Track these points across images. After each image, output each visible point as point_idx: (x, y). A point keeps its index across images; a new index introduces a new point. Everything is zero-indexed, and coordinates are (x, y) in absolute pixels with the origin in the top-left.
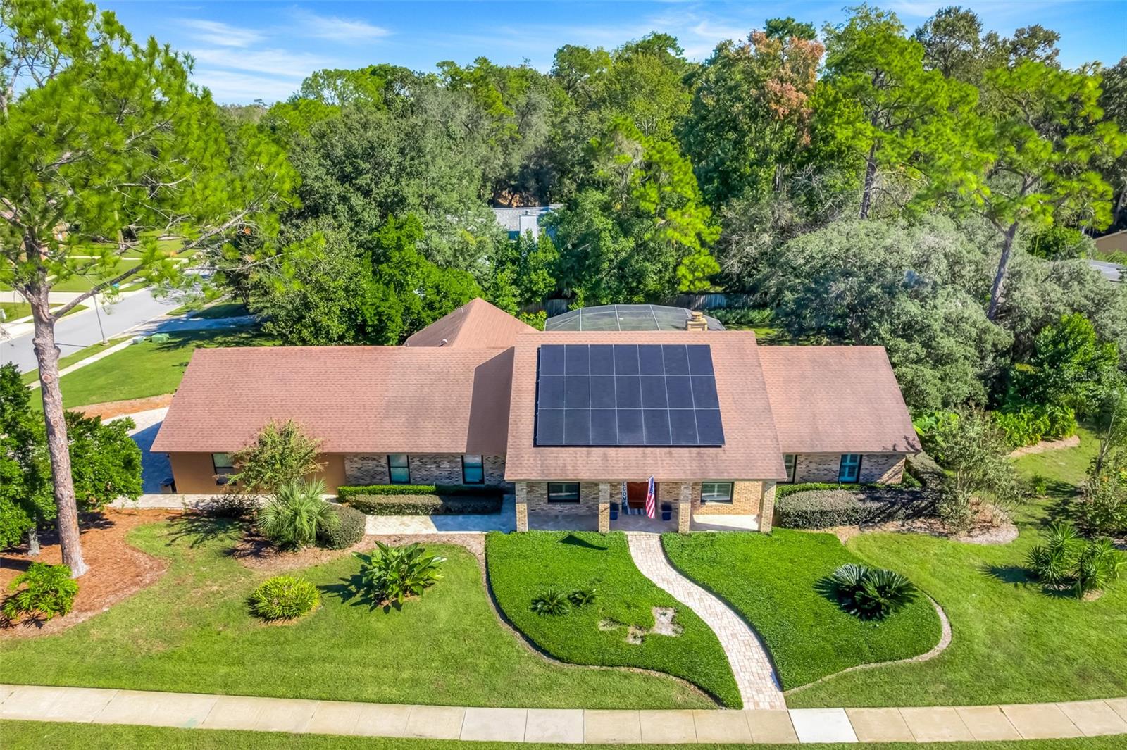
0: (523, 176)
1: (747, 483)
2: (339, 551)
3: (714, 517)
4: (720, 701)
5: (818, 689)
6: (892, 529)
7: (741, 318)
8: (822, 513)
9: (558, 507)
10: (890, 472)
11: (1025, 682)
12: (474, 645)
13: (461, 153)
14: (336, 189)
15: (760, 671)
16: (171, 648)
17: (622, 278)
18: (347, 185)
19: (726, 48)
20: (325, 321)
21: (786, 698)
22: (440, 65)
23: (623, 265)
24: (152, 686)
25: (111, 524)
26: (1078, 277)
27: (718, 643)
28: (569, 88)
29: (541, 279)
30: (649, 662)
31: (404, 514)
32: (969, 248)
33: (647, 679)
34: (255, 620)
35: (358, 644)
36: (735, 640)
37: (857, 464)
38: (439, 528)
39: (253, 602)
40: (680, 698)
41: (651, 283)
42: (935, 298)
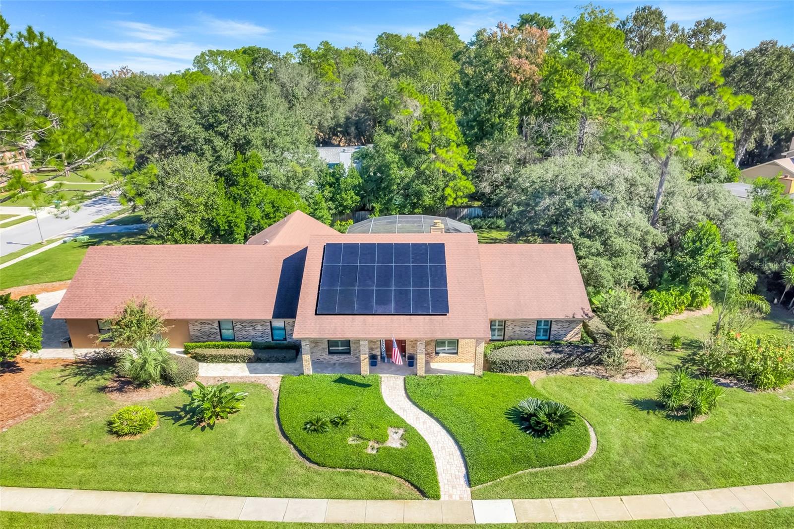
0: (347, 125)
1: (467, 341)
2: (178, 388)
3: (443, 364)
4: (424, 494)
5: (496, 486)
6: (569, 373)
7: (491, 224)
8: (519, 362)
9: (335, 357)
10: (572, 333)
11: (642, 480)
12: (260, 454)
13: (302, 108)
14: (203, 135)
15: (457, 473)
16: (48, 456)
17: (406, 196)
18: (210, 131)
19: (482, 34)
20: (189, 227)
21: (471, 492)
22: (296, 47)
23: (407, 186)
24: (28, 484)
25: (21, 370)
26: (714, 195)
27: (430, 453)
28: (386, 62)
29: (349, 197)
30: (379, 466)
31: (229, 362)
32: (641, 175)
33: (376, 478)
34: (110, 437)
35: (179, 453)
36: (444, 451)
37: (549, 327)
38: (251, 372)
39: (110, 423)
40: (396, 491)
41: (427, 200)
42: (612, 210)
